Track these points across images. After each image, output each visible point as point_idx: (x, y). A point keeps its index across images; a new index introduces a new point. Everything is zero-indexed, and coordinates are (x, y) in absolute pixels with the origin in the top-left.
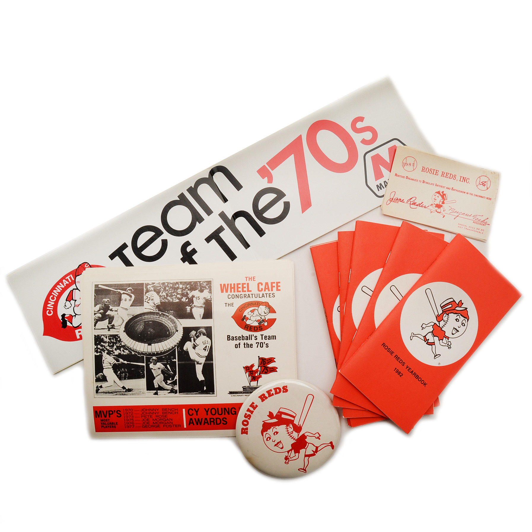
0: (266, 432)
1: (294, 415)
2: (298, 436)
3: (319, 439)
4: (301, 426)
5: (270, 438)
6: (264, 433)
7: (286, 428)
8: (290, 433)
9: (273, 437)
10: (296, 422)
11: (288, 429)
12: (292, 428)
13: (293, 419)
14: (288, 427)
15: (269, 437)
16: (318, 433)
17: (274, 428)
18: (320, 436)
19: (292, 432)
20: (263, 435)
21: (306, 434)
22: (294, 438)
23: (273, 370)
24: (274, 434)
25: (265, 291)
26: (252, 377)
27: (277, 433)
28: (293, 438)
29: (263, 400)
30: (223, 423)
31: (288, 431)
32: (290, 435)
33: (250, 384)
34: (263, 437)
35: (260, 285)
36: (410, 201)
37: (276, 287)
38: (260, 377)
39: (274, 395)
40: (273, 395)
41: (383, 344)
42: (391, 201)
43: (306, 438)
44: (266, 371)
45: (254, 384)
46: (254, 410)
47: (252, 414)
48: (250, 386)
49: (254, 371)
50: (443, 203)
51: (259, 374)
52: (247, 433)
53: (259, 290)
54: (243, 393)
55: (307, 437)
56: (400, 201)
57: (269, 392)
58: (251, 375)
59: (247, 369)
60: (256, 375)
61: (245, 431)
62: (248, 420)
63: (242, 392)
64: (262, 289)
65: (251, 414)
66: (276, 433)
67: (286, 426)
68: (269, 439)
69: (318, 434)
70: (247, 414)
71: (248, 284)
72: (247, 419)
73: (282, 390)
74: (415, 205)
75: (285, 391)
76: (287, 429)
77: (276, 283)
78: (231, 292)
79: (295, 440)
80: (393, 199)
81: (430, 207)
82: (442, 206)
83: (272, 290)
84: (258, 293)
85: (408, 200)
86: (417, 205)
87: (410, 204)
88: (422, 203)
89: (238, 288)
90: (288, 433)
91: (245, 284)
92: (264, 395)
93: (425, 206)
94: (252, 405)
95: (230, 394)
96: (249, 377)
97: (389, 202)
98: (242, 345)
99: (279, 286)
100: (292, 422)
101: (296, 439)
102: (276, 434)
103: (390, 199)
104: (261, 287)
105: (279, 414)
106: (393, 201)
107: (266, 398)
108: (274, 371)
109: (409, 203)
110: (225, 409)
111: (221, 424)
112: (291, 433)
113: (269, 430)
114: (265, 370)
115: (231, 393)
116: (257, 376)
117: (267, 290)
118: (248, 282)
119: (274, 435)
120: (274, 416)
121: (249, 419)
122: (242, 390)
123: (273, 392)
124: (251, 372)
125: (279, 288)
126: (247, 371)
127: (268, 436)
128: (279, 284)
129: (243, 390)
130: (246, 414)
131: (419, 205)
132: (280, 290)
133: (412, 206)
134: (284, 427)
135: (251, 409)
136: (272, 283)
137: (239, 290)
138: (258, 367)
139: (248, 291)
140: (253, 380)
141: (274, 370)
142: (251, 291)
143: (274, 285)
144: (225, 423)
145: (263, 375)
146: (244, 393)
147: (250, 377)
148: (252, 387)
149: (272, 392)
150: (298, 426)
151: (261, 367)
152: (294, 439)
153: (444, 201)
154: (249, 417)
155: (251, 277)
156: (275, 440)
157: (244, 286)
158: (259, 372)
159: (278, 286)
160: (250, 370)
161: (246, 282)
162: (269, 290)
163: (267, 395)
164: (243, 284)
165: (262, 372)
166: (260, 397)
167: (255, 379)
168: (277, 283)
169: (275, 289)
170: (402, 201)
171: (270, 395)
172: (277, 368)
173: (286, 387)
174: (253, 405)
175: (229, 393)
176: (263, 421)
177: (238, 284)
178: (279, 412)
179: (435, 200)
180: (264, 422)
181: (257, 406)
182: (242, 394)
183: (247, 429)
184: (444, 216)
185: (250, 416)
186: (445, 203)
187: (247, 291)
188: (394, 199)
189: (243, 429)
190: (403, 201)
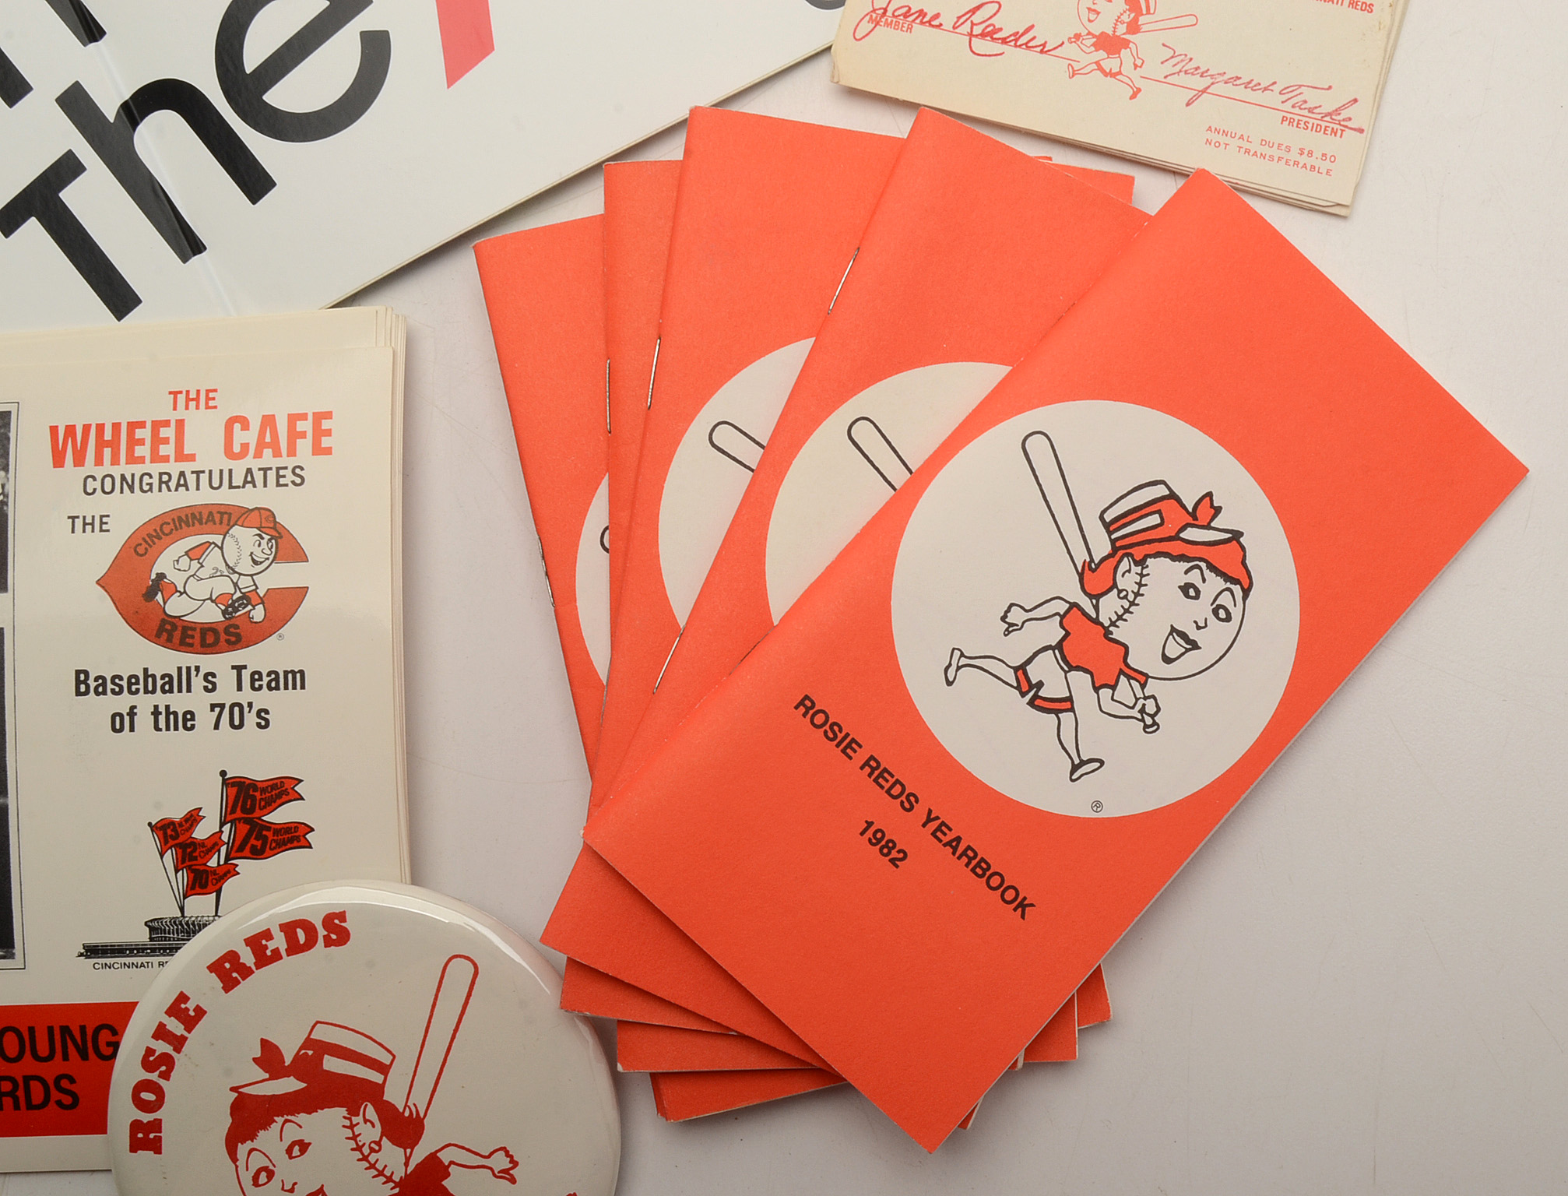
0: (249, 1145)
1: (386, 1059)
2: (406, 1164)
3: (513, 1181)
4: (422, 1115)
5: (271, 1175)
6: (242, 1149)
7: (347, 1123)
8: (366, 1151)
9: (286, 1169)
10: (394, 1094)
11: (357, 1130)
12: (373, 1126)
13: (377, 1077)
14: (355, 1120)
15: (265, 1169)
16: (504, 1149)
17: (287, 1121)
18: (515, 1164)
19: (378, 1143)
20: (234, 1160)
21: (445, 1157)
22: (387, 1173)
23: (291, 840)
24: (289, 1151)
25: (258, 454)
26: (192, 875)
27: (304, 1146)
28: (381, 1173)
29: (229, 985)
30: (59, 1103)
31: (354, 1138)
32: (365, 1158)
33: (182, 909)
34: (237, 1167)
35: (237, 426)
36: (969, 21)
37: (310, 435)
38: (229, 872)
39: (281, 958)
40: (276, 956)
41: (801, 703)
42: (877, 24)
43: (449, 1175)
44: (259, 844)
45: (199, 905)
46: (186, 1034)
47: (178, 1050)
48: (183, 916)
49: (202, 843)
50: (1134, 28)
51: (227, 858)
52: (156, 1146)
53: (229, 453)
54: (148, 955)
55: (453, 1169)
56: (922, 23)
57: (256, 942)
58: (188, 863)
59: (169, 832)
60: (213, 863)
61: (146, 1135)
62: (162, 1082)
63: (143, 950)
64: (245, 447)
65: (174, 1054)
66: (296, 1149)
67: (343, 1111)
68: (263, 1175)
69: (502, 1153)
70: (155, 1051)
71: (180, 423)
72: (154, 1076)
73: (322, 932)
74: (993, 39)
75: (334, 937)
76: (352, 1127)
77: (310, 417)
78: (99, 461)
79: (392, 1185)
80: (885, 10)
81: (1071, 50)
82: (1126, 44)
83: (292, 452)
84: (227, 464)
85: (959, 18)
86: (1004, 41)
87: (971, 35)
88: (1032, 27)
89: (133, 442)
90: (359, 1148)
91: (167, 423)
92: (232, 956)
93: (1044, 45)
94: (178, 1008)
95: (88, 957)
96: (177, 871)
97: (866, 26)
98: (144, 719)
99: (328, 433)
100: (374, 1093)
101: (396, 1178)
102: (296, 1151)
103: (874, 11)
104: (240, 436)
105: (310, 1053)
106: (887, 24)
107: (246, 972)
108: (295, 844)
109: (966, 28)
110: (65, 1030)
111: (52, 1106)
112: (372, 1150)
113: (262, 1133)
114: (253, 841)
115: (92, 951)
116: (213, 871)
117: (268, 452)
118: (181, 413)
119: (291, 1157)
120: (288, 1062)
121: (166, 1076)
122: (142, 936)
123: (279, 942)
124: (189, 850)
125: (326, 442)
126: (166, 842)
127: (258, 1160)
128: (326, 424)
129: (151, 939)
130: (150, 1051)
131: (1016, 40)
132: (328, 451)
133: (980, 45)
134: (335, 1116)
135: (175, 1027)
136: (293, 419)
137: (139, 451)
138: (222, 825)
139: (181, 456)
140: (198, 889)
141: (298, 838)
142: (192, 458)
143: (301, 426)
144: (67, 1100)
145: (243, 865)
146: (153, 950)
147: (183, 877)
148: (193, 924)
149: (271, 945)
150: (407, 1114)
151: (231, 822)
152: (389, 1179)
153: (1136, 20)
154: (163, 1068)
155: (198, 392)
156: (295, 1184)
157: (164, 432)
158: (224, 849)
159: (319, 433)
160: (181, 839)
161: (173, 417)
162: (277, 453)
163: (247, 958)
164: (157, 425)
165: (241, 849)
166: (215, 968)
167: (207, 882)
168: (320, 417)
169: (304, 446)
170: (929, 22)
171: (264, 959)
172: (312, 830)
173: (342, 916)
174: (183, 1006)
175: (81, 955)
176: (233, 1089)
177: (133, 426)
178: (309, 1043)
179: (1093, 16)
180: (240, 1093)
181: (200, 1012)
182: (145, 959)
183: (157, 1125)
184: (1139, 90)
185: (167, 1061)
186: (1144, 28)
187: (172, 458)
188: (889, 13)
189: (136, 1126)
190: (933, 23)
